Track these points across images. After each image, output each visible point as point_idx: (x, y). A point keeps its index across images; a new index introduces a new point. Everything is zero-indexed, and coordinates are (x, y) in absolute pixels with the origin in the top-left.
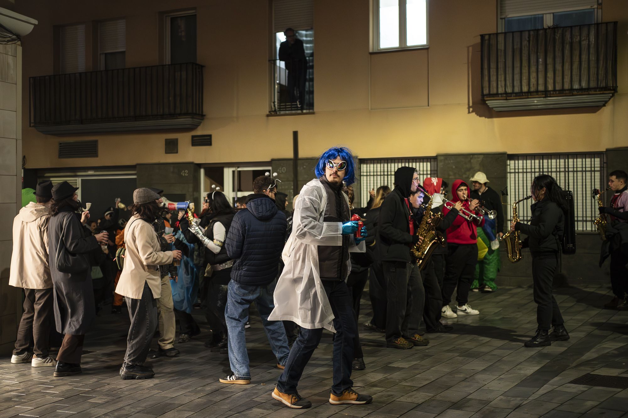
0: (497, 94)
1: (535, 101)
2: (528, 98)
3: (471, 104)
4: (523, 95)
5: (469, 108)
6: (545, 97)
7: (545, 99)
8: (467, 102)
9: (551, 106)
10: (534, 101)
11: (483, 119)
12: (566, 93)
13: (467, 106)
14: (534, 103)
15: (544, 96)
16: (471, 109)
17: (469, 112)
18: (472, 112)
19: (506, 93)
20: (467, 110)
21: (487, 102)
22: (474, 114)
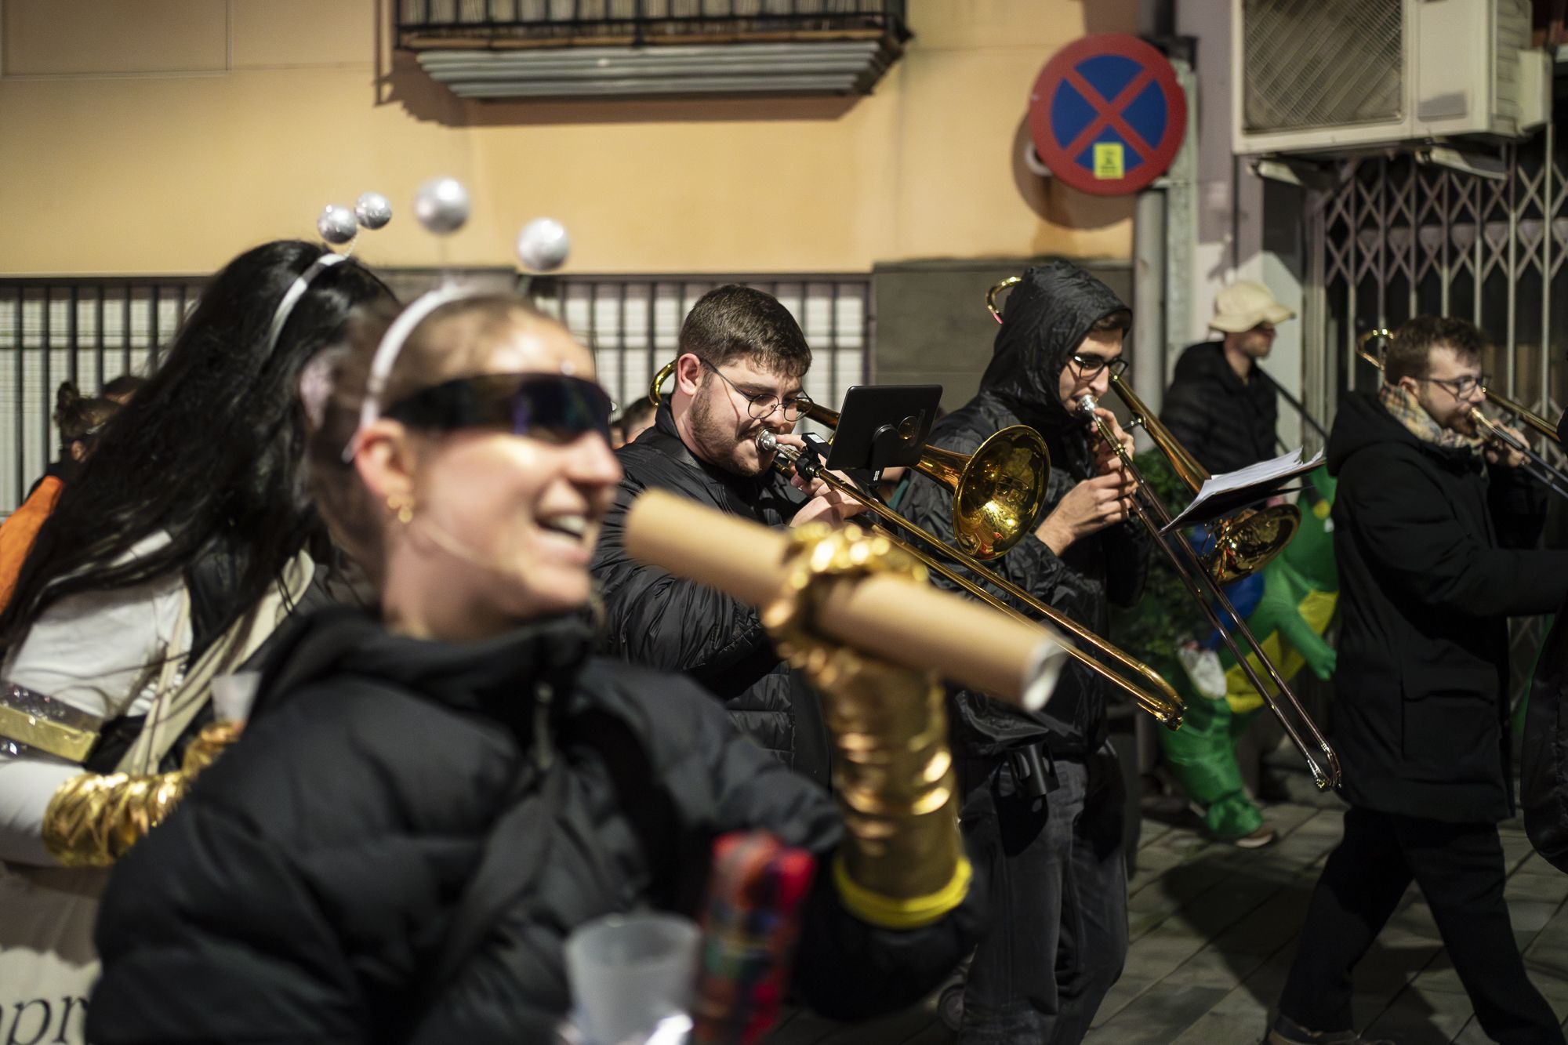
0: (457, 27)
1: (603, 62)
2: (570, 46)
3: (387, 69)
4: (552, 36)
5: (379, 82)
6: (638, 44)
7: (635, 53)
8: (369, 56)
9: (666, 86)
10: (597, 58)
11: (431, 128)
12: (712, 33)
13: (370, 77)
14: (596, 67)
15: (629, 39)
16: (387, 89)
17: (379, 102)
18: (393, 98)
19: (490, 23)
20: (370, 93)
21: (422, 57)
22: (396, 109)
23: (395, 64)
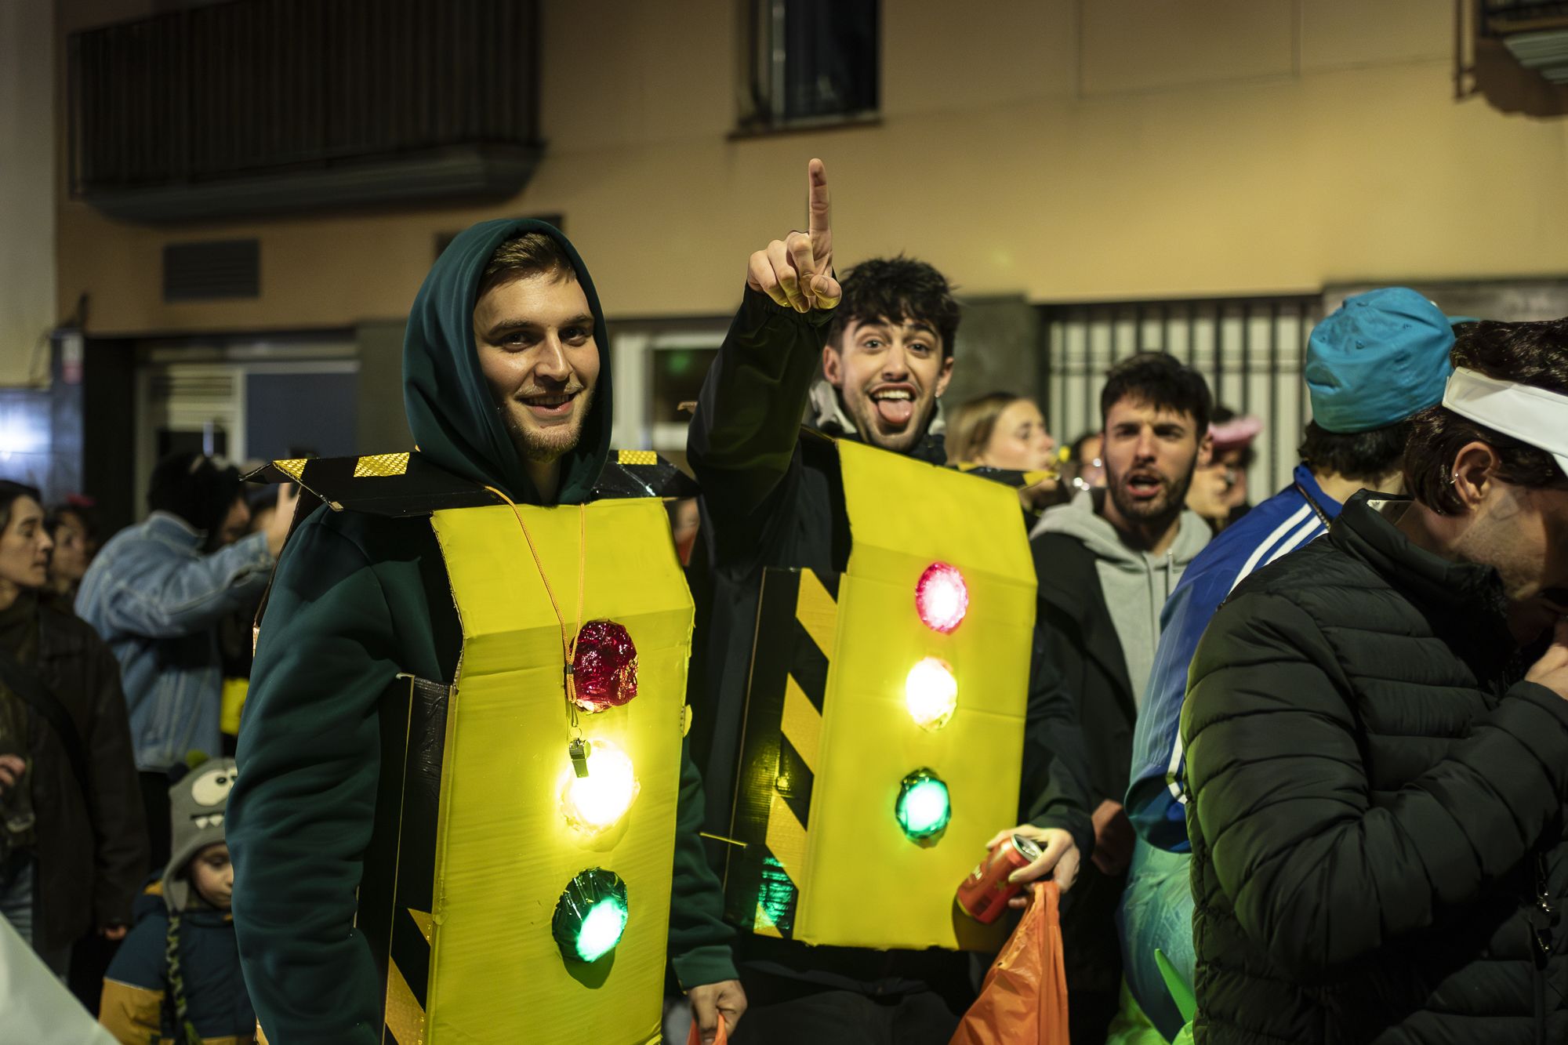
3: (1468, 58)
5: (1460, 72)
8: (1448, 47)
11: (1519, 124)
13: (1447, 69)
16: (1469, 83)
17: (1460, 95)
18: (1475, 91)
20: (1449, 87)
21: (1511, 43)
22: (1478, 104)
23: (1478, 52)
